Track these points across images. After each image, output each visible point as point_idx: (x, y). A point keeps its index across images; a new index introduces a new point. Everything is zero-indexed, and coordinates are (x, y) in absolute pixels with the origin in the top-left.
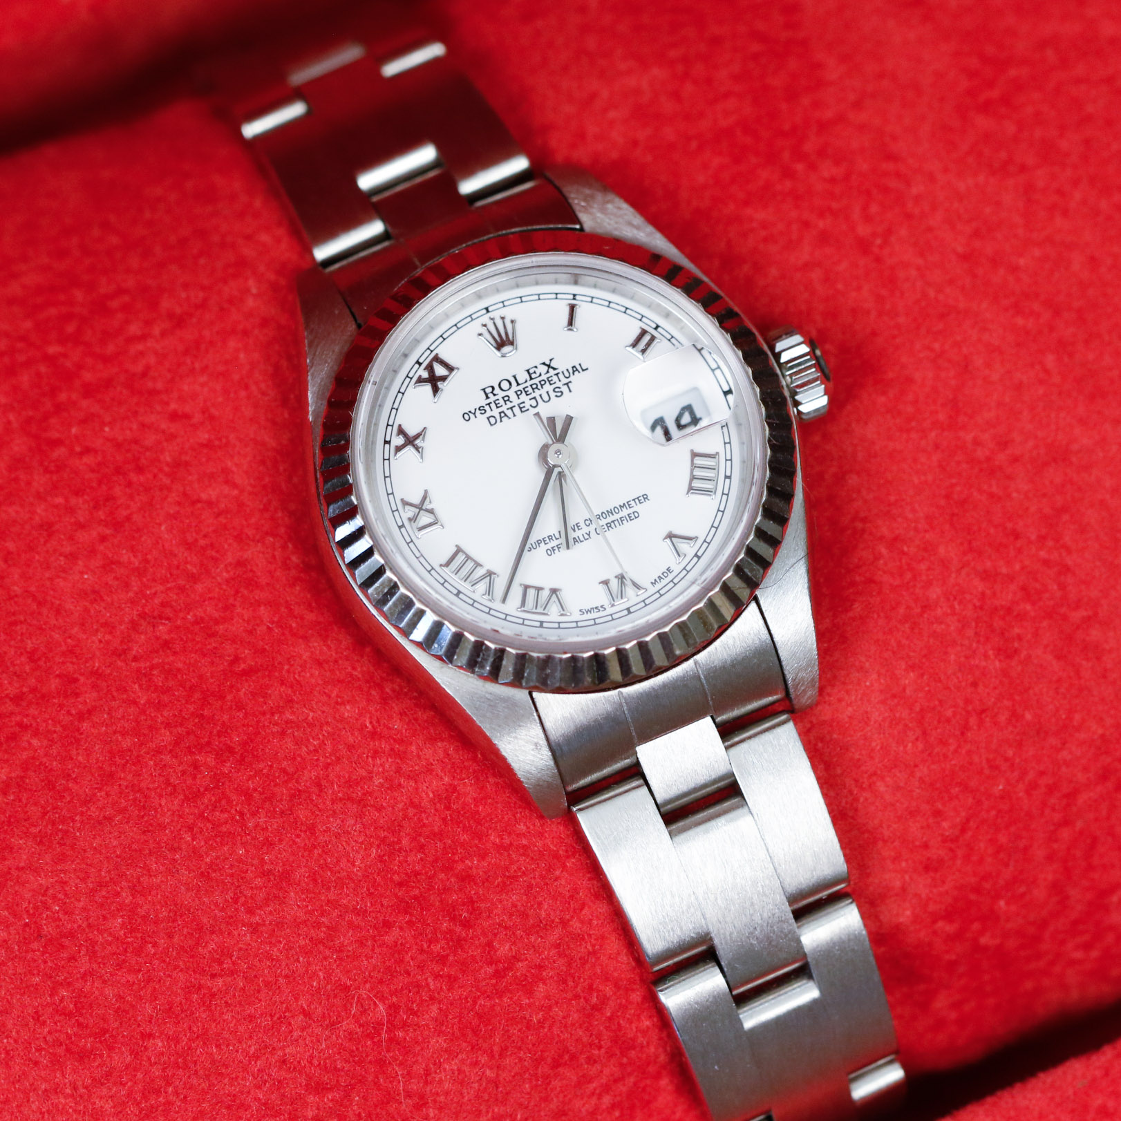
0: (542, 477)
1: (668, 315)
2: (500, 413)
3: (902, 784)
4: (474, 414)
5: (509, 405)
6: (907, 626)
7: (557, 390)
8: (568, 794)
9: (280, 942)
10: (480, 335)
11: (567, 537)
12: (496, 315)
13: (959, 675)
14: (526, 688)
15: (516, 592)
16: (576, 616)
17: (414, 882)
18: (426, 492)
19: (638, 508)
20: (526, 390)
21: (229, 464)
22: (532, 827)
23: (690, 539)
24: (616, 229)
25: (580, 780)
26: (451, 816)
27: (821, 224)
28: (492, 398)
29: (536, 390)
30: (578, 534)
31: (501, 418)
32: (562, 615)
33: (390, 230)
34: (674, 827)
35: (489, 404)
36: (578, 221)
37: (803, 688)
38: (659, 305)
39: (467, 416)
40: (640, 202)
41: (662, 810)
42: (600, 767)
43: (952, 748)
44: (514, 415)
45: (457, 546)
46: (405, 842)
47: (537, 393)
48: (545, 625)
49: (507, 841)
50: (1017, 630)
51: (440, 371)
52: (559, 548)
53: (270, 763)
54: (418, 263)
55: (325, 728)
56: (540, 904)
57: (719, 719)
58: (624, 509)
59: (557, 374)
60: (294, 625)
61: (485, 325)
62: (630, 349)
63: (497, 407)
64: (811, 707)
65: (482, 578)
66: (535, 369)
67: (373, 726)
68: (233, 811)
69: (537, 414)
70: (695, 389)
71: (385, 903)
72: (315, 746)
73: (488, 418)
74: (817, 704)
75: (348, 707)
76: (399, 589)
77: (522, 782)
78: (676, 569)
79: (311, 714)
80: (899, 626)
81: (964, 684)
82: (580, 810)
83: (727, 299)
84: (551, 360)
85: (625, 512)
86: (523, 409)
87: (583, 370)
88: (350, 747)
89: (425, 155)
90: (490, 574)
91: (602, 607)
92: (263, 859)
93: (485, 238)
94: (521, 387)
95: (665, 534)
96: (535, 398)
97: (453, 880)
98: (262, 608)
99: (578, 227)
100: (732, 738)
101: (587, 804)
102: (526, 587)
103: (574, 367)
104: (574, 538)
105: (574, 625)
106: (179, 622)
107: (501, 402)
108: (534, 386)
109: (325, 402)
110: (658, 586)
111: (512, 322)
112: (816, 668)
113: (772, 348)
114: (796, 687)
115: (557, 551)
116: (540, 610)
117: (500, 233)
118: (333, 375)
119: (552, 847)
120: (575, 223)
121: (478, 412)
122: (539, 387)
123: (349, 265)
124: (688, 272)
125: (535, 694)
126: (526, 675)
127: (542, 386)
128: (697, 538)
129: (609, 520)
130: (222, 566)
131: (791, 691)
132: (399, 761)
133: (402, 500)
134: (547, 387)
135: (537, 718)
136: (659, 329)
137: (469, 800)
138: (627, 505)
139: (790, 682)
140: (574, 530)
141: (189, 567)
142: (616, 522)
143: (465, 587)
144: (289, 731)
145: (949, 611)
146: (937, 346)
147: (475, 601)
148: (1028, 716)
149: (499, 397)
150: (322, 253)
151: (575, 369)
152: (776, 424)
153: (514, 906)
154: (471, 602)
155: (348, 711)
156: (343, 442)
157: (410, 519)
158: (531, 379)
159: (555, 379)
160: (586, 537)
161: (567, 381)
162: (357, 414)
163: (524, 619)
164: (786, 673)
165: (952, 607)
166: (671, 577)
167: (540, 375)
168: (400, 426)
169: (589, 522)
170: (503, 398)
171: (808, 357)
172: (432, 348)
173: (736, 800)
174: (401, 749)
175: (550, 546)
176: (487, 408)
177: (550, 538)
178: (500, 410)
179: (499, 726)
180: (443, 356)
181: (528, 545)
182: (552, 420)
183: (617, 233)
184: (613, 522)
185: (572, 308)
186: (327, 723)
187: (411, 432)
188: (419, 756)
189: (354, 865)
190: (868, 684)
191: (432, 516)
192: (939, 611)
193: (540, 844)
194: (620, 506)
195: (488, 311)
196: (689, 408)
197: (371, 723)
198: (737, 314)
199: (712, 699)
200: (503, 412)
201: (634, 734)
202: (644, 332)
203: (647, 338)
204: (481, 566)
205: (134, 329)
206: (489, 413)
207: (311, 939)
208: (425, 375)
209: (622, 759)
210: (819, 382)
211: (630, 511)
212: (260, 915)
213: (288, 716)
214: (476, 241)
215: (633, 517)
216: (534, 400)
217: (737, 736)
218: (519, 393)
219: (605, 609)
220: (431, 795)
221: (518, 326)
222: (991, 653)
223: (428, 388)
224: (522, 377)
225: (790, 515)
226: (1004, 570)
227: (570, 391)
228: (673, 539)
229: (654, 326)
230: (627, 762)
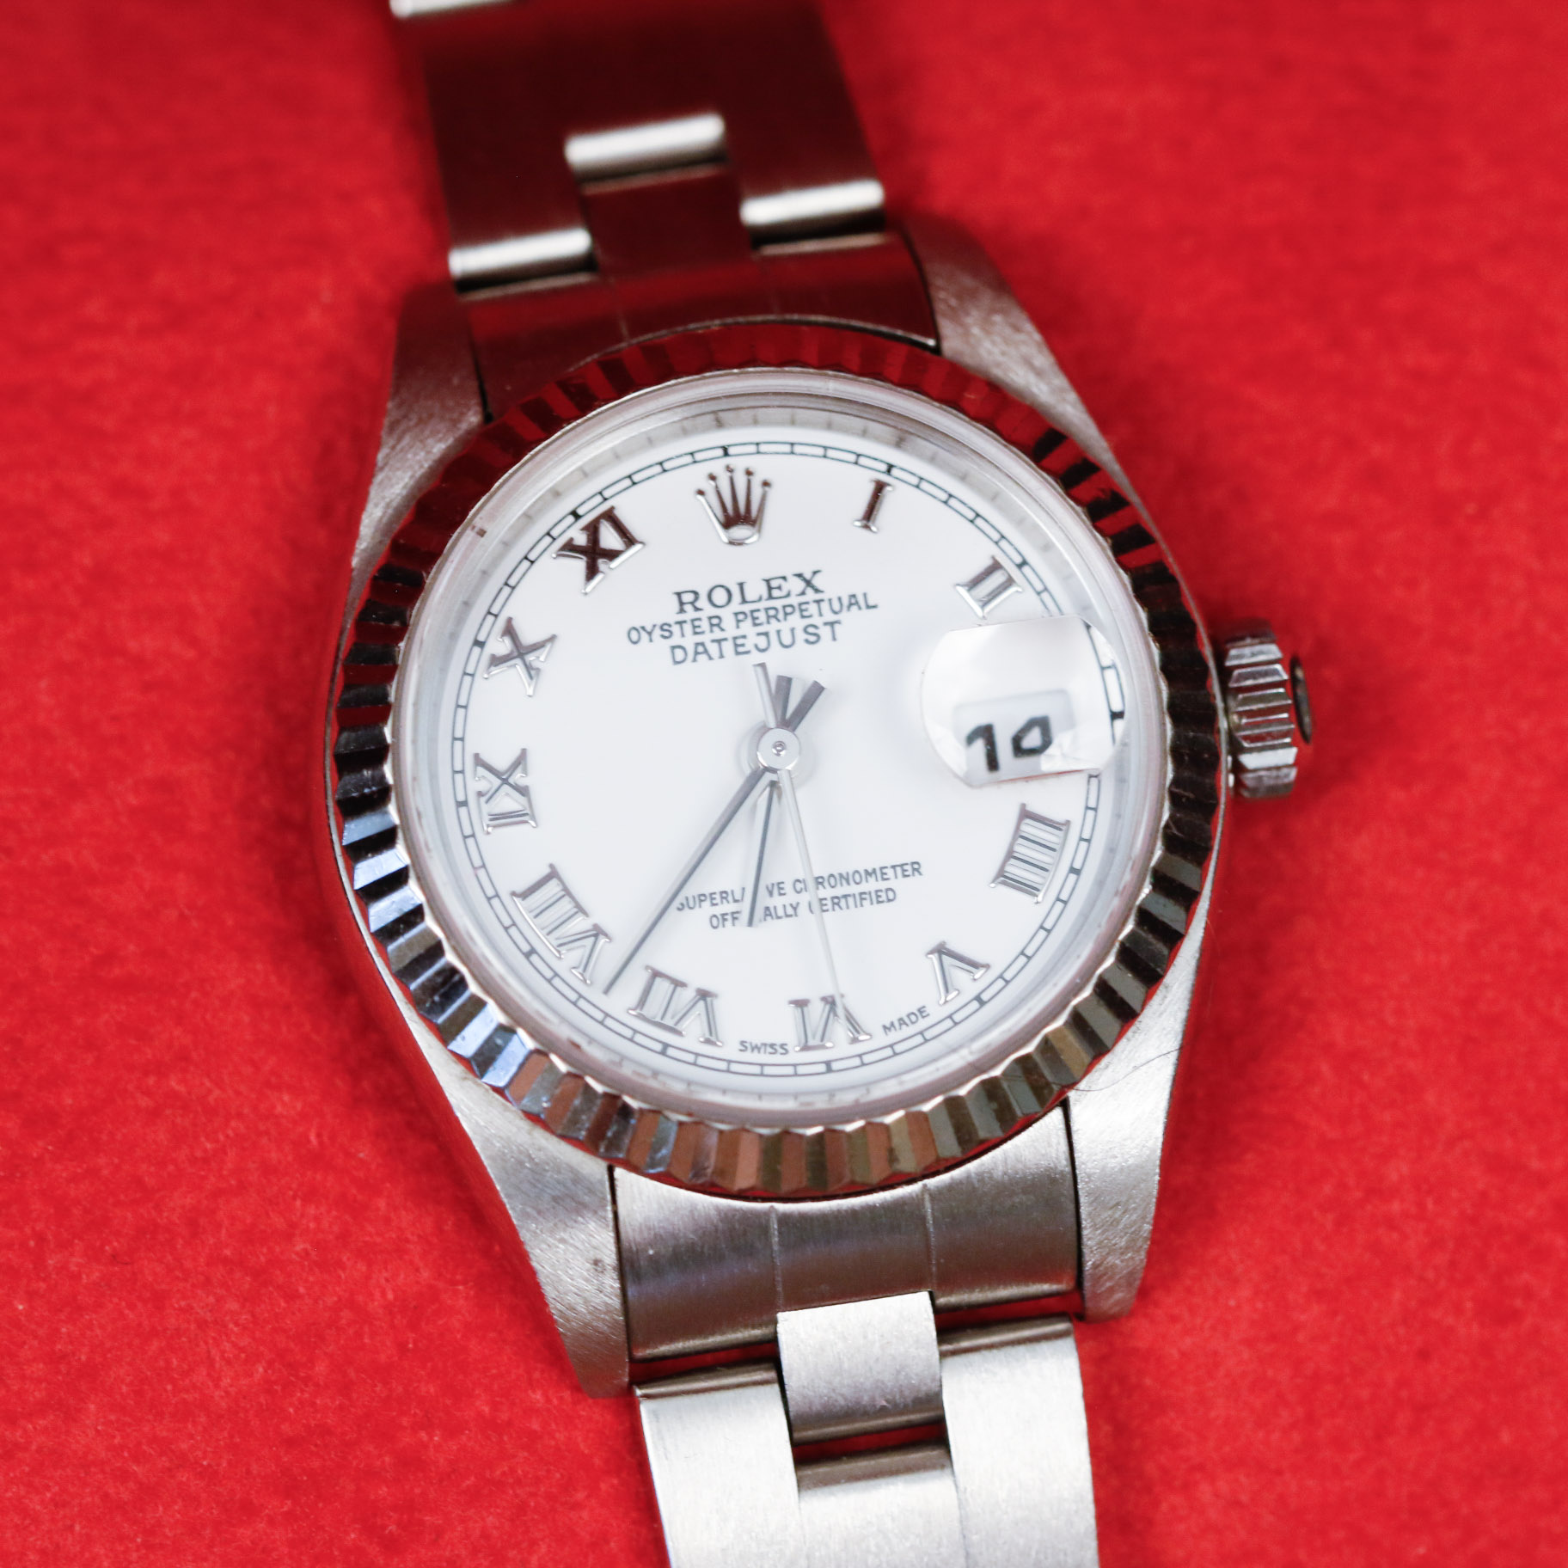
0: (737, 783)
1: (1047, 547)
2: (697, 644)
3: (1244, 1498)
4: (650, 633)
5: (718, 634)
6: (1330, 1217)
7: (811, 630)
8: (633, 1361)
9: (48, 1488)
10: (701, 493)
11: (754, 903)
12: (739, 464)
13: (1401, 1331)
14: (604, 1158)
15: (635, 980)
16: (730, 1050)
17: (316, 1445)
18: (524, 752)
19: (897, 883)
20: (756, 614)
21: (194, 599)
22: (555, 1401)
23: (975, 965)
24: (998, 365)
25: (662, 1343)
26: (415, 1342)
27: (1377, 450)
28: (690, 613)
29: (773, 621)
30: (777, 902)
31: (697, 653)
32: (708, 1041)
33: (599, 252)
34: (808, 1472)
35: (680, 623)
36: (934, 332)
37: (1108, 1284)
38: (1036, 527)
39: (636, 634)
41: (796, 1435)
42: (701, 1332)
43: (1352, 1457)
44: (722, 656)
45: (552, 866)
46: (321, 1368)
47: (773, 626)
48: (670, 1051)
49: (504, 1416)
50: (1526, 1277)
51: (609, 538)
52: (735, 919)
53: (116, 1161)
54: (624, 331)
55: (233, 1124)
56: (533, 1543)
57: (941, 1301)
58: (872, 879)
59: (818, 602)
60: (230, 922)
61: (713, 478)
62: (963, 591)
63: (696, 633)
64: (1115, 1318)
65: (580, 937)
66: (781, 581)
67: (321, 1143)
68: (28, 1230)
69: (763, 666)
70: (1062, 692)
71: (255, 1469)
72: (205, 1150)
73: (673, 648)
74: (1132, 1314)
75: (286, 1098)
76: (422, 918)
77: (554, 1321)
78: (936, 1012)
79: (217, 1093)
80: (1316, 1213)
81: (1404, 1348)
82: (648, 1397)
83: (1164, 546)
84: (815, 573)
85: (871, 885)
86: (741, 649)
87: (868, 607)
88: (268, 1170)
89: (701, 131)
90: (597, 932)
91: (782, 1046)
92: (57, 1330)
93: (759, 318)
94: (747, 608)
95: (933, 944)
96: (766, 634)
97: (387, 1459)
98: (181, 876)
99: (931, 342)
100: (958, 1340)
101: (662, 1390)
102: (656, 974)
103: (854, 596)
104: (767, 908)
105: (723, 1066)
106: (24, 862)
107: (705, 625)
108: (772, 612)
109: (388, 541)
110: (894, 1036)
111: (766, 484)
112: (1143, 1255)
113: (1220, 656)
114: (1097, 1279)
115: (729, 923)
116: (669, 1022)
117: (788, 317)
118: (418, 496)
119: (582, 1446)
120: (929, 335)
121: (657, 633)
122: (781, 616)
123: (505, 300)
124: (1107, 478)
125: (619, 1172)
126: (609, 1134)
127: (786, 614)
128: (987, 966)
129: (840, 891)
130: (130, 781)
131: (1087, 1284)
132: (347, 1217)
133: (477, 756)
134: (795, 621)
135: (610, 1216)
136: (1026, 569)
137: (456, 1323)
138: (880, 871)
139: (1088, 1266)
140: (771, 893)
141: (71, 767)
142: (851, 900)
143: (545, 946)
144: (168, 1112)
145: (1413, 1210)
146: (1525, 725)
147: (556, 975)
148: (1506, 1437)
149: (703, 615)
150: (466, 261)
151: (853, 601)
152: (1188, 798)
153: (485, 1535)
154: (549, 974)
155: (284, 1104)
156: (396, 624)
157: (480, 794)
158: (770, 597)
159: (813, 608)
160: (790, 911)
161: (833, 618)
162: (435, 579)
163: (635, 1031)
164: (1086, 1250)
165: (1421, 1205)
166: (923, 1024)
167: (788, 595)
168: (510, 620)
169: (799, 885)
170: (710, 618)
171: (1281, 690)
172: (607, 494)
173: (934, 1454)
174: (359, 1197)
175: (718, 910)
176: (676, 629)
177: (724, 895)
178: (699, 639)
179: (539, 1212)
180: (623, 515)
181: (680, 899)
182: (785, 684)
183: (997, 372)
184: (845, 896)
185: (880, 487)
186: (240, 1116)
187: (528, 636)
188: (387, 1220)
189: (217, 1386)
190: (1232, 1303)
191: (523, 800)
192: (1396, 1206)
193: (561, 1436)
194: (866, 871)
195: (726, 454)
196: (1043, 724)
197: (319, 1136)
198: (1173, 580)
199: (938, 1264)
200: (702, 644)
201: (780, 1289)
202: (995, 566)
203: (997, 579)
204: (585, 913)
205: (94, 309)
206: (676, 640)
207: (106, 1496)
208: (581, 540)
209: (746, 1326)
210: (1288, 740)
211: (883, 885)
212: (25, 1430)
213: (173, 1083)
214: (741, 319)
215: (884, 898)
216: (763, 638)
217: (970, 1337)
218: (741, 617)
219: (787, 1052)
220: (390, 1296)
221: (773, 494)
222: (1469, 1305)
223: (579, 565)
224: (756, 589)
225: (1166, 971)
226: (1535, 1164)
227: (834, 639)
228: (945, 957)
229: (1018, 560)
230: (756, 1333)
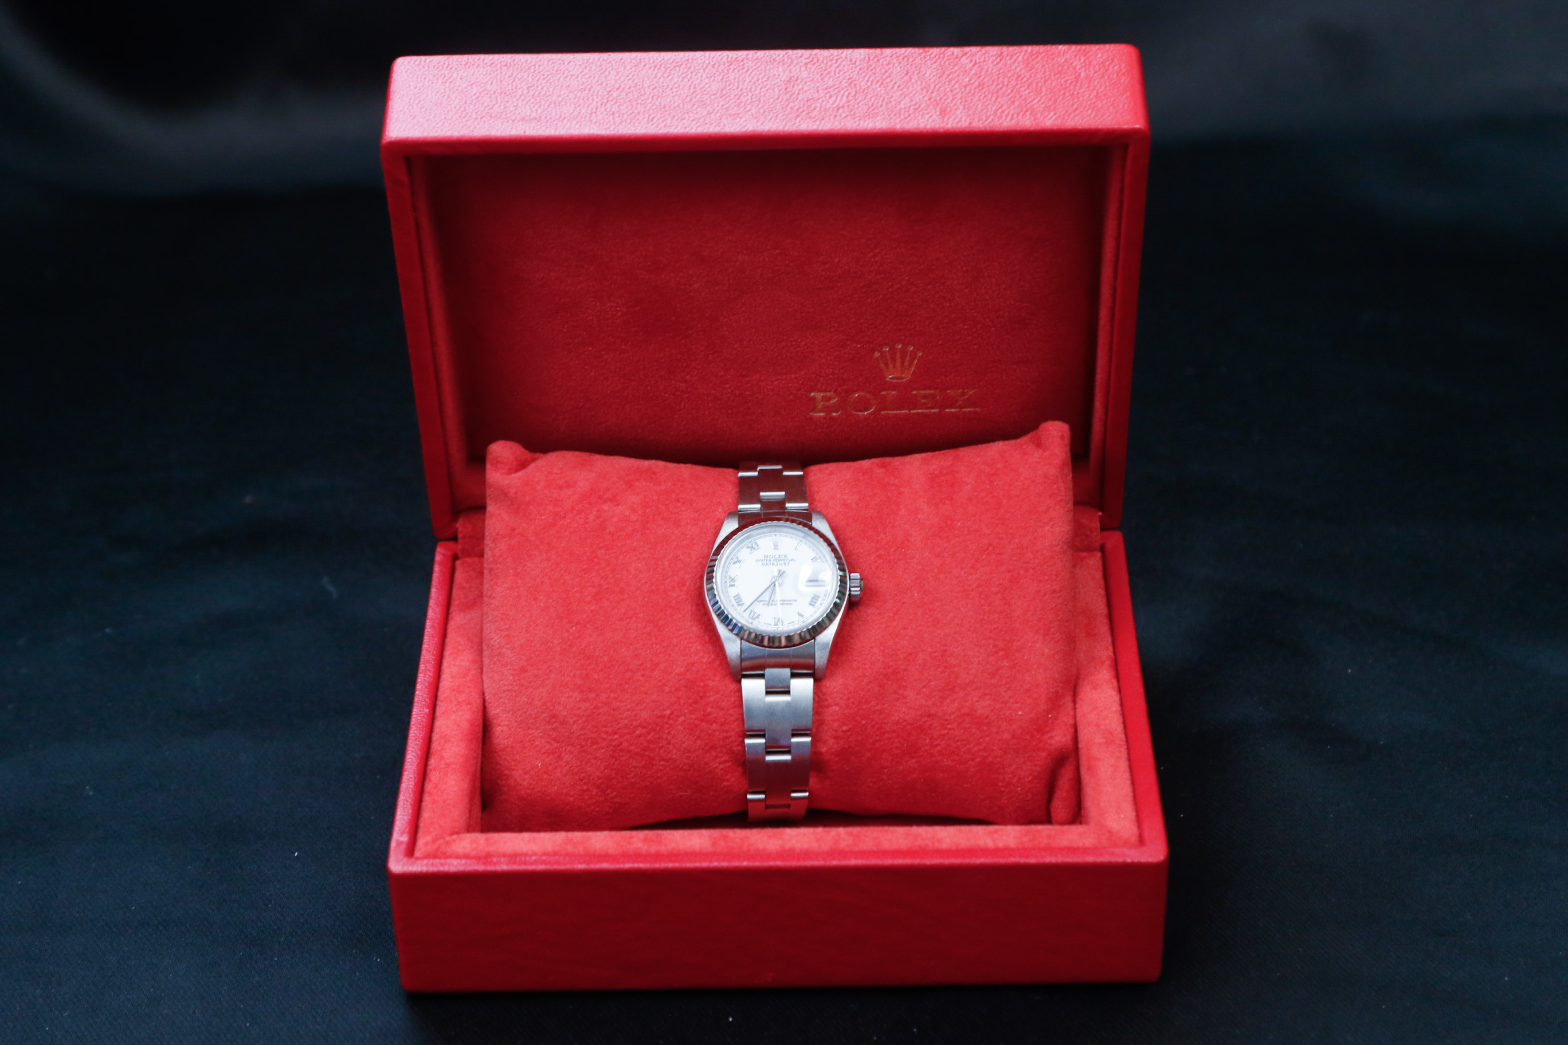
0: (770, 584)
2: (766, 564)
4: (759, 562)
5: (770, 562)
7: (785, 564)
8: (741, 673)
11: (770, 603)
14: (740, 638)
15: (748, 612)
18: (736, 576)
19: (793, 603)
20: (777, 560)
25: (746, 671)
30: (773, 603)
33: (761, 508)
35: (765, 560)
36: (811, 521)
37: (819, 671)
39: (757, 561)
40: (834, 530)
41: (767, 687)
42: (753, 670)
44: (770, 566)
45: (738, 593)
52: (766, 605)
54: (764, 518)
57: (792, 670)
62: (809, 560)
63: (767, 562)
64: (819, 677)
65: (741, 605)
66: (781, 556)
69: (777, 568)
70: (822, 577)
73: (762, 564)
74: (822, 676)
82: (743, 680)
83: (843, 558)
84: (787, 556)
85: (788, 602)
86: (774, 565)
87: (795, 561)
89: (782, 494)
90: (744, 604)
93: (786, 518)
94: (775, 559)
95: (797, 612)
96: (778, 563)
99: (813, 525)
101: (746, 679)
102: (752, 612)
108: (779, 560)
113: (850, 574)
114: (817, 670)
116: (753, 618)
117: (791, 520)
123: (745, 512)
125: (742, 640)
126: (741, 634)
127: (781, 561)
131: (815, 671)
134: (783, 562)
139: (816, 668)
143: (735, 605)
147: (736, 609)
150: (741, 507)
151: (792, 560)
154: (734, 610)
158: (779, 558)
159: (786, 560)
160: (775, 605)
161: (789, 562)
163: (748, 620)
164: (816, 665)
167: (782, 558)
169: (778, 601)
170: (769, 560)
175: (764, 603)
177: (765, 601)
179: (728, 644)
181: (758, 601)
182: (780, 571)
183: (821, 531)
184: (784, 604)
187: (740, 560)
191: (735, 584)
193: (728, 684)
194: (788, 600)
196: (818, 580)
198: (844, 563)
199: (792, 664)
200: (768, 564)
201: (768, 664)
202: (815, 557)
203: (816, 559)
206: (763, 562)
209: (761, 670)
211: (791, 603)
215: (791, 605)
217: (795, 677)
218: (774, 561)
223: (749, 549)
224: (777, 557)
225: (834, 620)
227: (789, 565)
229: (819, 557)
230: (762, 672)
